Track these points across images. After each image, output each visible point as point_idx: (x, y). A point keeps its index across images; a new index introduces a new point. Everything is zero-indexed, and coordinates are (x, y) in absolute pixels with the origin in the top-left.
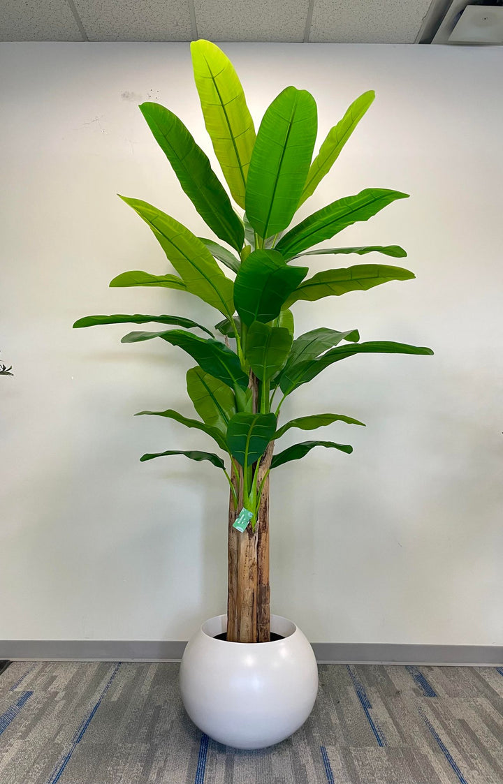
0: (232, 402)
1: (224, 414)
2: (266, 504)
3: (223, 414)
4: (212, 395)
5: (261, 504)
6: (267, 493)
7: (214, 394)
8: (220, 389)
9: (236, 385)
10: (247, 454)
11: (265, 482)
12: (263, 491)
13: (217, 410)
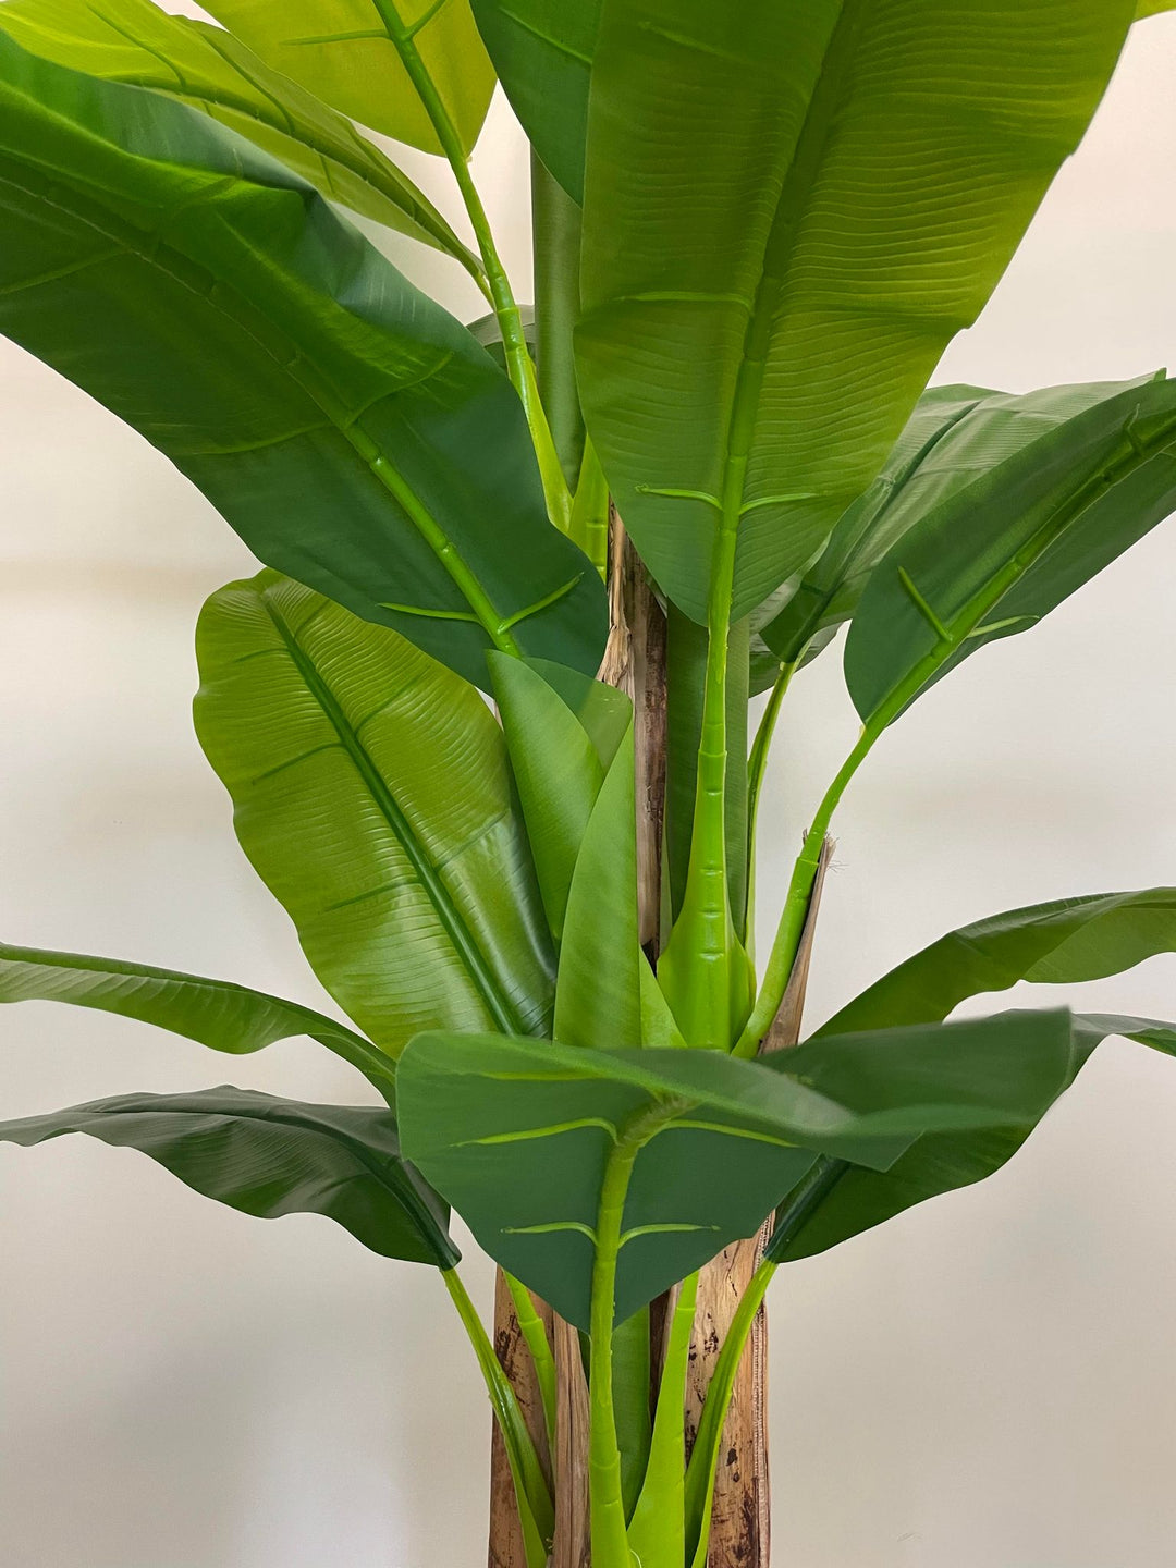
0: (485, 786)
1: (436, 871)
2: (750, 1518)
3: (429, 877)
4: (350, 737)
5: (718, 1521)
6: (753, 1437)
7: (373, 740)
8: (406, 705)
9: (509, 661)
10: (613, 1243)
11: (741, 1358)
12: (728, 1430)
13: (387, 848)
